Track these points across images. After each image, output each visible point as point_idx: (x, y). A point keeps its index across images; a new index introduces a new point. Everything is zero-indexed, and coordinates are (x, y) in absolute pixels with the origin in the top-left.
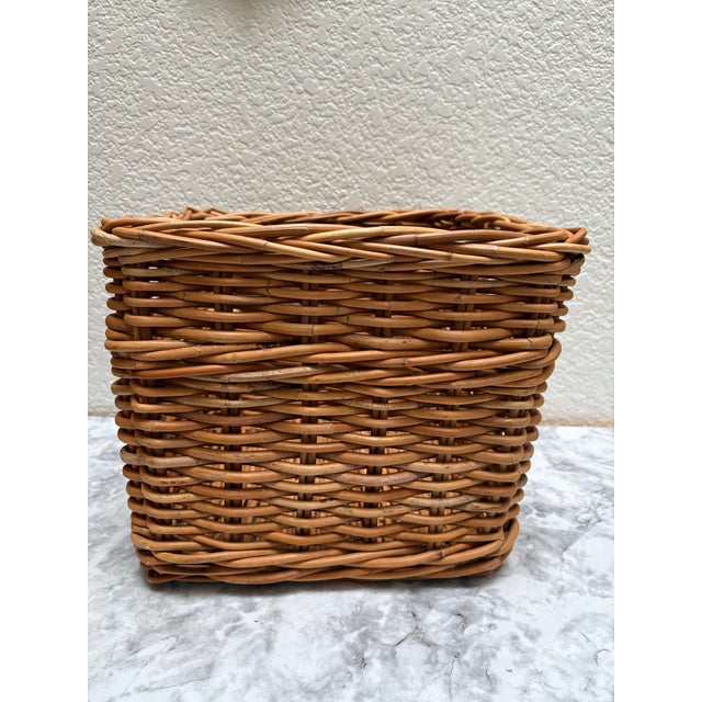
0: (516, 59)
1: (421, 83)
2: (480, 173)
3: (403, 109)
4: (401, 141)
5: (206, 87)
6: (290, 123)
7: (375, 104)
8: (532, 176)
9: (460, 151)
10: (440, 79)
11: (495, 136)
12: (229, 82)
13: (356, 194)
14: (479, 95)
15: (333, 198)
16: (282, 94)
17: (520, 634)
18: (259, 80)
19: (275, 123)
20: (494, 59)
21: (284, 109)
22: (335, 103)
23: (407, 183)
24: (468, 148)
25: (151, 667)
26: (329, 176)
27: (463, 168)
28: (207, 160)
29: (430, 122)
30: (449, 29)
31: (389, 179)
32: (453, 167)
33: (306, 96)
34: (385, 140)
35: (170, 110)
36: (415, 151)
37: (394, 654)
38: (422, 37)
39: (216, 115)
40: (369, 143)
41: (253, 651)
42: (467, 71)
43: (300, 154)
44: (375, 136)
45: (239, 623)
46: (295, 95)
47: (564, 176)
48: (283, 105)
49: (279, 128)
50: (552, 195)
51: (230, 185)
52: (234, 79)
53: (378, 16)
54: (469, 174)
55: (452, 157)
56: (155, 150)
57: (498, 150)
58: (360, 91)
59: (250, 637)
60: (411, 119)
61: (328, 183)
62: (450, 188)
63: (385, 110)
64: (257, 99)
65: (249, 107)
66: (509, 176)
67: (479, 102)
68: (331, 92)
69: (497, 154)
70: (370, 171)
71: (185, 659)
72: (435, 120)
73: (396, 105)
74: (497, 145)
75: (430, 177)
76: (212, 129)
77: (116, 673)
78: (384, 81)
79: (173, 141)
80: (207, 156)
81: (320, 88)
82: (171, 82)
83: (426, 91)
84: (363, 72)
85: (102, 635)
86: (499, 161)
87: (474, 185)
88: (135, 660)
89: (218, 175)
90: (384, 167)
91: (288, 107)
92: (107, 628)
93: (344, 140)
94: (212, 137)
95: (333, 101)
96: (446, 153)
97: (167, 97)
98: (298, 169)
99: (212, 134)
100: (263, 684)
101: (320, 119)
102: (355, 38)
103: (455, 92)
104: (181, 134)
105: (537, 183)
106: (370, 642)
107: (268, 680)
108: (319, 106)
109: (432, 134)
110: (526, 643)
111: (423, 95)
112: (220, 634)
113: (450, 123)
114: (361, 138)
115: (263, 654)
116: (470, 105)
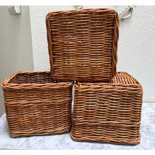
0: (146, 43)
1: (131, 47)
2: (140, 61)
4: (127, 56)
7: (123, 50)
8: (149, 61)
9: (137, 57)
10: (134, 46)
11: (143, 55)
20: (143, 43)
23: (127, 62)
24: (138, 57)
30: (136, 39)
31: (125, 62)
32: (135, 60)
34: (124, 56)
36: (129, 57)
38: (131, 40)
40: (122, 56)
42: (138, 45)
47: (154, 61)
50: (152, 64)
53: (124, 37)
54: (138, 61)
60: (129, 52)
62: (135, 63)
63: (125, 51)
66: (145, 61)
67: (140, 50)
70: (122, 61)
73: (127, 50)
74: (143, 56)
75: (131, 62)
78: (125, 47)
84: (121, 45)
86: (143, 59)
90: (124, 60)
102: (120, 40)
103: (136, 48)
105: (149, 62)
109: (132, 55)
111: (131, 49)
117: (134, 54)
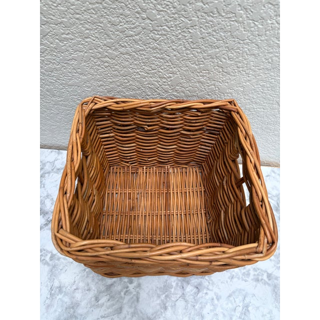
1: (230, 18)
2: (255, 71)
3: (214, 33)
4: (209, 52)
5: (77, 11)
6: (137, 37)
7: (195, 29)
10: (244, 16)
12: (94, 9)
13: (178, 77)
14: (269, 28)
15: (164, 78)
16: (131, 19)
17: (215, 297)
18: (114, 9)
19: (127, 37)
21: (133, 28)
22: (168, 27)
23: (209, 73)
24: (252, 58)
25: (104, 308)
26: (163, 68)
27: (245, 68)
28: (86, 54)
29: (231, 42)
31: (198, 71)
33: (148, 21)
34: (199, 51)
35: (56, 25)
37: (175, 305)
39: (87, 29)
40: (188, 52)
41: (133, 302)
42: (265, 12)
43: (145, 55)
44: (193, 49)
45: (128, 289)
46: (140, 20)
48: (132, 26)
49: (130, 40)
51: (102, 68)
52: (97, 7)
55: (240, 62)
56: (52, 47)
57: (270, 60)
58: (186, 20)
59: (132, 296)
61: (161, 71)
62: (234, 78)
63: (202, 33)
64: (115, 21)
65: (109, 26)
67: (268, 32)
68: (166, 20)
69: (269, 62)
70: (187, 67)
71: (113, 305)
72: (234, 41)
73: (210, 30)
74: (271, 58)
75: (223, 71)
76: (86, 38)
77: (94, 310)
78: (204, 14)
79: (63, 43)
80: (86, 52)
81: (158, 17)
82: (53, 7)
83: (232, 23)
84: (189, 8)
85: (86, 293)
87: (249, 77)
88: (98, 305)
89: (95, 63)
90: (196, 65)
91: (135, 27)
92: (87, 290)
93: (173, 49)
94: (87, 42)
95: (166, 26)
96: (237, 60)
97: (52, 17)
98: (143, 63)
99: (87, 40)
100: (137, 316)
101: (158, 36)
103: (252, 25)
104: (66, 39)
106: (168, 299)
107: (138, 314)
108: (157, 28)
109: (229, 49)
110: (216, 302)
111: (230, 26)
112: (122, 294)
113: (244, 43)
114: (184, 49)
115: (136, 303)
116: (261, 34)
117: (238, 48)
